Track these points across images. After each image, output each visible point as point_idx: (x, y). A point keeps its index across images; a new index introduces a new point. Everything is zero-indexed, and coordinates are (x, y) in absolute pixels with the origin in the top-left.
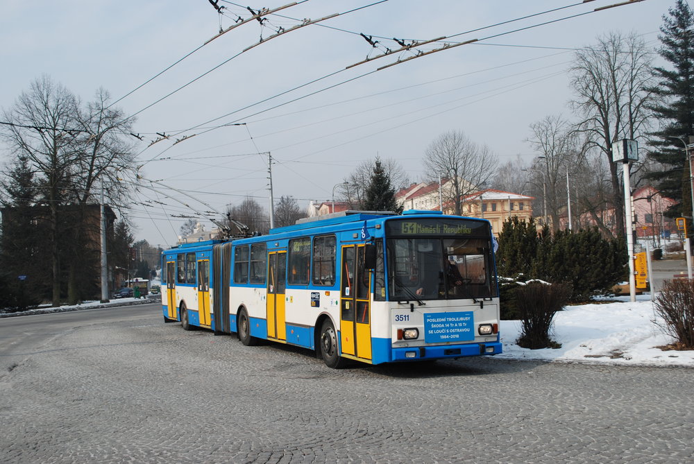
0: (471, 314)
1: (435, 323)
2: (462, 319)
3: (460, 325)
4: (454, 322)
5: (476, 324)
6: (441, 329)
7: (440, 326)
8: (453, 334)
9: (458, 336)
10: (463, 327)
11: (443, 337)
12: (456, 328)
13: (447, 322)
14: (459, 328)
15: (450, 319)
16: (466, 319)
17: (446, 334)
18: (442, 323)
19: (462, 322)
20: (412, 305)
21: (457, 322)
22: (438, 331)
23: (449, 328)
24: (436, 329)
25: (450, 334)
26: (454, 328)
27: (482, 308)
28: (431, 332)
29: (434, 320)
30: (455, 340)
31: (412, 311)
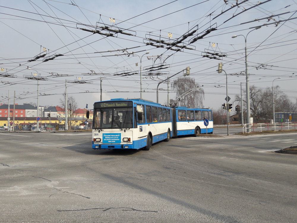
0: (120, 134)
1: (107, 137)
2: (116, 136)
3: (116, 138)
4: (114, 137)
5: (122, 138)
6: (109, 139)
7: (108, 138)
8: (113, 140)
9: (115, 141)
10: (117, 138)
11: (109, 141)
12: (115, 139)
13: (111, 137)
14: (116, 139)
15: (112, 136)
16: (118, 136)
17: (110, 141)
18: (109, 137)
19: (117, 137)
20: (99, 131)
21: (115, 137)
22: (108, 140)
23: (112, 139)
24: (107, 139)
25: (112, 141)
26: (113, 138)
27: (125, 132)
28: (105, 140)
29: (106, 136)
30: (114, 143)
31: (99, 132)
